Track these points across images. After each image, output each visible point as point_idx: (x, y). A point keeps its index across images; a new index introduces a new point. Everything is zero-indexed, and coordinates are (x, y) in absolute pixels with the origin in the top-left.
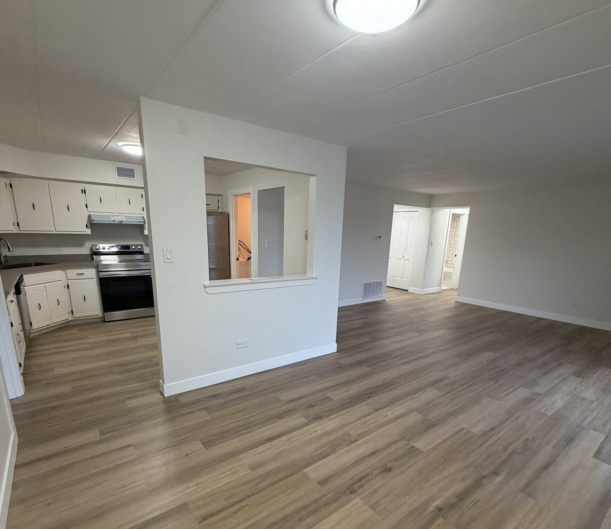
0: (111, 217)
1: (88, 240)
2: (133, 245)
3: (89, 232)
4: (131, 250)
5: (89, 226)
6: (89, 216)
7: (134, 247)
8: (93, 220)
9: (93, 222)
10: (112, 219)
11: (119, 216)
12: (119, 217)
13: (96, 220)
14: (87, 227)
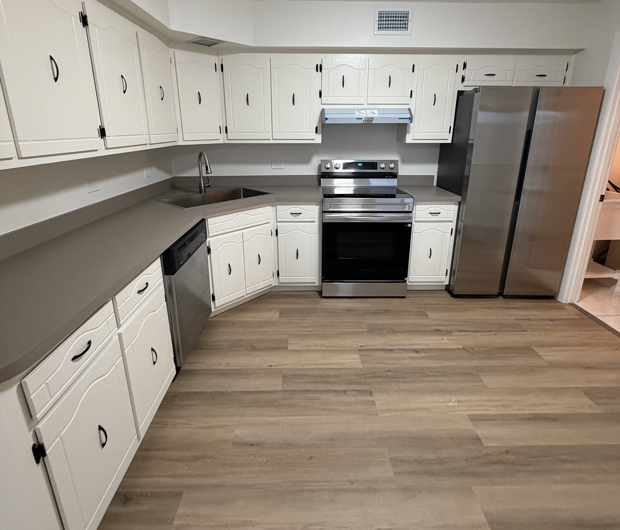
0: (356, 112)
1: (317, 153)
2: (382, 162)
3: (318, 139)
4: (378, 170)
5: (319, 130)
6: (323, 110)
7: (383, 166)
8: (327, 119)
9: (327, 122)
10: (357, 115)
11: (369, 109)
12: (368, 111)
13: (333, 118)
14: (316, 132)
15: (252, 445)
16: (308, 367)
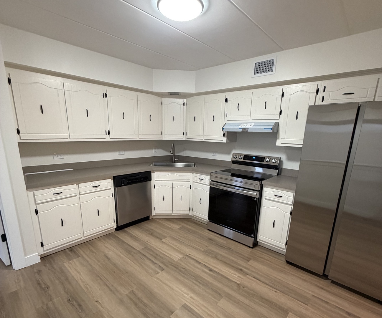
2: (268, 157)
3: (225, 140)
4: (264, 163)
5: (226, 135)
6: (226, 124)
7: (267, 160)
8: (223, 129)
12: (248, 124)
13: (227, 128)
14: (224, 136)
15: (107, 258)
16: (157, 249)
